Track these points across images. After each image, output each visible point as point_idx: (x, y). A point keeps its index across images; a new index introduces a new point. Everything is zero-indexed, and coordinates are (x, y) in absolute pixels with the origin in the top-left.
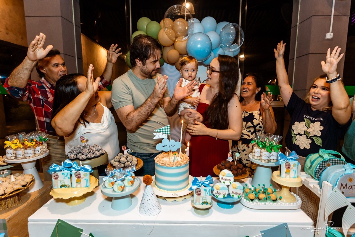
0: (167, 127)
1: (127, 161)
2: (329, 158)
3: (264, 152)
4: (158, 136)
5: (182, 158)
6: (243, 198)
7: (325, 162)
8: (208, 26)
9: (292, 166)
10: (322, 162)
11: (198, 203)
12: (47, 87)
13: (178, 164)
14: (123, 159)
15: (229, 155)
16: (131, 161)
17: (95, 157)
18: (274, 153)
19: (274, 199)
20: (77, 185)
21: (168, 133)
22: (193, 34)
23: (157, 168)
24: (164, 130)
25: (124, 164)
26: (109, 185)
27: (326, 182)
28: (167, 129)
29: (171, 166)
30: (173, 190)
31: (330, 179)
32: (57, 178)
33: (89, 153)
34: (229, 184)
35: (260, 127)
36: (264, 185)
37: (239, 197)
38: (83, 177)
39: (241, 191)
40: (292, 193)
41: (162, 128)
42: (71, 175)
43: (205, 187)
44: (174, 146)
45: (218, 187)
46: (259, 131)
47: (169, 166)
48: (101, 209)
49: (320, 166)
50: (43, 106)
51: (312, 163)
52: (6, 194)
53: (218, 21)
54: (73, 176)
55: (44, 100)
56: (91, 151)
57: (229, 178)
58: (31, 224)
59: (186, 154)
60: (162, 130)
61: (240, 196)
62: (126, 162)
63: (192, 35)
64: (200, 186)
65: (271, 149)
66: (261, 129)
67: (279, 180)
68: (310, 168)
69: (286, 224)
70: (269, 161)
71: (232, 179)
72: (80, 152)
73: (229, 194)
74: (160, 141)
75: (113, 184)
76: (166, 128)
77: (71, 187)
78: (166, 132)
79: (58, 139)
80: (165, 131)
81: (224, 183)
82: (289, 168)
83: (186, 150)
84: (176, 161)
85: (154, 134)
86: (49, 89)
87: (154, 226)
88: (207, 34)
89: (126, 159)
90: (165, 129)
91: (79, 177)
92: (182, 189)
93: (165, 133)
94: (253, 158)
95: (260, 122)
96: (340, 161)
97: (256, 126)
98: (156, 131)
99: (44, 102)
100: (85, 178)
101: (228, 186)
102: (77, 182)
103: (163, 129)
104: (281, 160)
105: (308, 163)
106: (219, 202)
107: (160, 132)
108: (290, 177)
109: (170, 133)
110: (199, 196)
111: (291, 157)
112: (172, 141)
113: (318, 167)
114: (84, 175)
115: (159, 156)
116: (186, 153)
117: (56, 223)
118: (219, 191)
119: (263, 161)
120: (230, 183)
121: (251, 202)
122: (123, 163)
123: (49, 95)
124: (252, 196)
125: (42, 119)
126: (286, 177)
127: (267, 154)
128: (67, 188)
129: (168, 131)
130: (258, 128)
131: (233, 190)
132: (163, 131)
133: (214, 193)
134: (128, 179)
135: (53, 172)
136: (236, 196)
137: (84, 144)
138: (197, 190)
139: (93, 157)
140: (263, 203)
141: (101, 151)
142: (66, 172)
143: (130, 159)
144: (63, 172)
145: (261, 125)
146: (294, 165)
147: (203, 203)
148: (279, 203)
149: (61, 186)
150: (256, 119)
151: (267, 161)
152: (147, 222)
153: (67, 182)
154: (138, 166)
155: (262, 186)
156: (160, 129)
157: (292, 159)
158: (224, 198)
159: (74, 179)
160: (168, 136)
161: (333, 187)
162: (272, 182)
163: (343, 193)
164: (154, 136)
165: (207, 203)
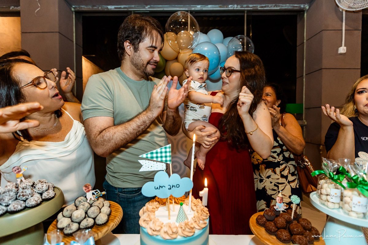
0: (166, 148)
1: (88, 216)
3: (356, 197)
4: (146, 166)
5: (195, 208)
16: (96, 215)
17: (26, 208)
21: (166, 161)
24: (159, 155)
28: (166, 152)
33: (16, 199)
41: (154, 151)
56: (20, 196)
59: (201, 200)
60: (155, 155)
62: (85, 218)
76: (163, 150)
78: (164, 159)
80: (161, 157)
83: (201, 193)
85: (140, 161)
89: (86, 213)
90: (161, 152)
93: (162, 162)
103: (157, 153)
107: (152, 157)
109: (170, 161)
115: (149, 206)
116: (201, 198)
122: (78, 220)
129: (166, 157)
132: (157, 157)
137: (19, 180)
139: (19, 208)
143: (93, 213)
154: (109, 226)
156: (152, 153)
160: (167, 166)
164: (141, 166)
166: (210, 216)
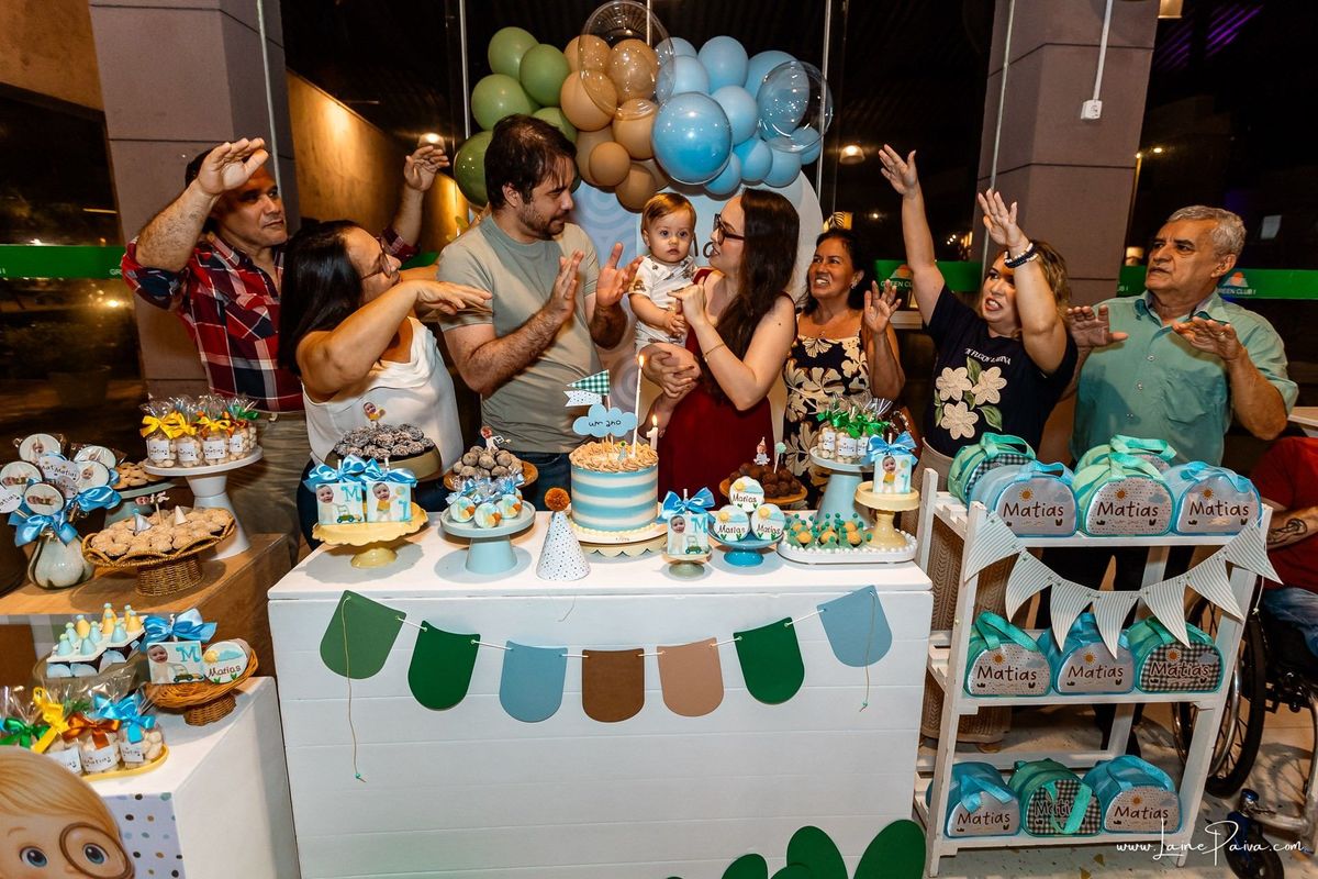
0: (602, 375)
1: (498, 463)
2: (996, 452)
3: (844, 439)
4: (576, 398)
5: (640, 453)
6: (784, 543)
7: (989, 462)
8: (722, 66)
9: (898, 465)
10: (984, 462)
11: (677, 551)
12: (229, 261)
13: (630, 466)
14: (487, 459)
15: (759, 448)
16: (509, 462)
17: (411, 456)
18: (864, 440)
19: (856, 541)
20: (380, 517)
21: (603, 392)
22: (674, 96)
23: (577, 477)
24: (593, 384)
25: (490, 471)
26: (463, 514)
27: (977, 503)
28: (602, 380)
29: (612, 471)
30: (617, 529)
31: (985, 498)
32: (330, 500)
33: (396, 443)
34: (751, 509)
35: (862, 381)
36: (838, 516)
37: (773, 538)
38: (396, 498)
39: (780, 526)
40: (903, 532)
42: (364, 493)
43: (694, 512)
44: (619, 422)
45: (725, 516)
46: (860, 391)
47: (607, 470)
48: (444, 568)
49: (977, 473)
50: (223, 320)
51: (963, 468)
54: (370, 494)
55: (226, 304)
57: (753, 496)
58: (277, 605)
59: (649, 445)
60: (587, 384)
61: (777, 535)
62: (495, 466)
64: (682, 512)
65: (861, 432)
66: (862, 387)
67: (868, 501)
68: (958, 478)
69: (873, 586)
70: (855, 460)
71: (760, 498)
72: (370, 443)
73: (751, 532)
74: (583, 411)
75: (471, 512)
77: (366, 520)
78: (599, 390)
79: (273, 419)
80: (596, 387)
81: (741, 506)
82: (893, 469)
83: (649, 434)
84: (624, 460)
85: (567, 393)
86: (236, 268)
87: (574, 601)
89: (495, 460)
90: (596, 381)
91: (383, 496)
92: (639, 527)
93: (597, 392)
94: (821, 456)
95: (861, 369)
96: (1024, 459)
97: (851, 380)
98: (574, 385)
99: (228, 308)
100: (401, 498)
101: (750, 514)
102: (379, 510)
103: (590, 381)
104: (874, 452)
105: (956, 469)
106: (728, 550)
107: (584, 387)
108: (893, 493)
109: (608, 391)
110: (680, 534)
111: (898, 445)
112: (615, 412)
113: (973, 476)
114: (397, 491)
116: (649, 441)
117: (339, 601)
118: (728, 526)
119: (840, 460)
120: (755, 506)
121: (802, 549)
122: (489, 467)
123: (238, 287)
124: (805, 537)
125: (223, 361)
126: (883, 492)
127: (850, 442)
128: (354, 525)
129: (602, 386)
130: (854, 384)
131: (761, 522)
132: (590, 387)
133: (717, 528)
134: (508, 500)
135: (318, 486)
136: (767, 536)
137: (375, 424)
138: (675, 521)
140: (828, 550)
142: (351, 484)
143: (505, 460)
144: (341, 484)
145: (863, 375)
146: (904, 464)
147: (689, 550)
148: (865, 550)
149: (341, 519)
150: (849, 358)
151: (849, 460)
152: (560, 593)
153: (355, 508)
154: (528, 477)
155: (833, 518)
157: (899, 449)
158: (739, 540)
159: (373, 500)
160: (604, 398)
161: (989, 512)
162: (857, 505)
163: (1009, 524)
164: (568, 399)
165: (698, 549)
166: (660, 462)
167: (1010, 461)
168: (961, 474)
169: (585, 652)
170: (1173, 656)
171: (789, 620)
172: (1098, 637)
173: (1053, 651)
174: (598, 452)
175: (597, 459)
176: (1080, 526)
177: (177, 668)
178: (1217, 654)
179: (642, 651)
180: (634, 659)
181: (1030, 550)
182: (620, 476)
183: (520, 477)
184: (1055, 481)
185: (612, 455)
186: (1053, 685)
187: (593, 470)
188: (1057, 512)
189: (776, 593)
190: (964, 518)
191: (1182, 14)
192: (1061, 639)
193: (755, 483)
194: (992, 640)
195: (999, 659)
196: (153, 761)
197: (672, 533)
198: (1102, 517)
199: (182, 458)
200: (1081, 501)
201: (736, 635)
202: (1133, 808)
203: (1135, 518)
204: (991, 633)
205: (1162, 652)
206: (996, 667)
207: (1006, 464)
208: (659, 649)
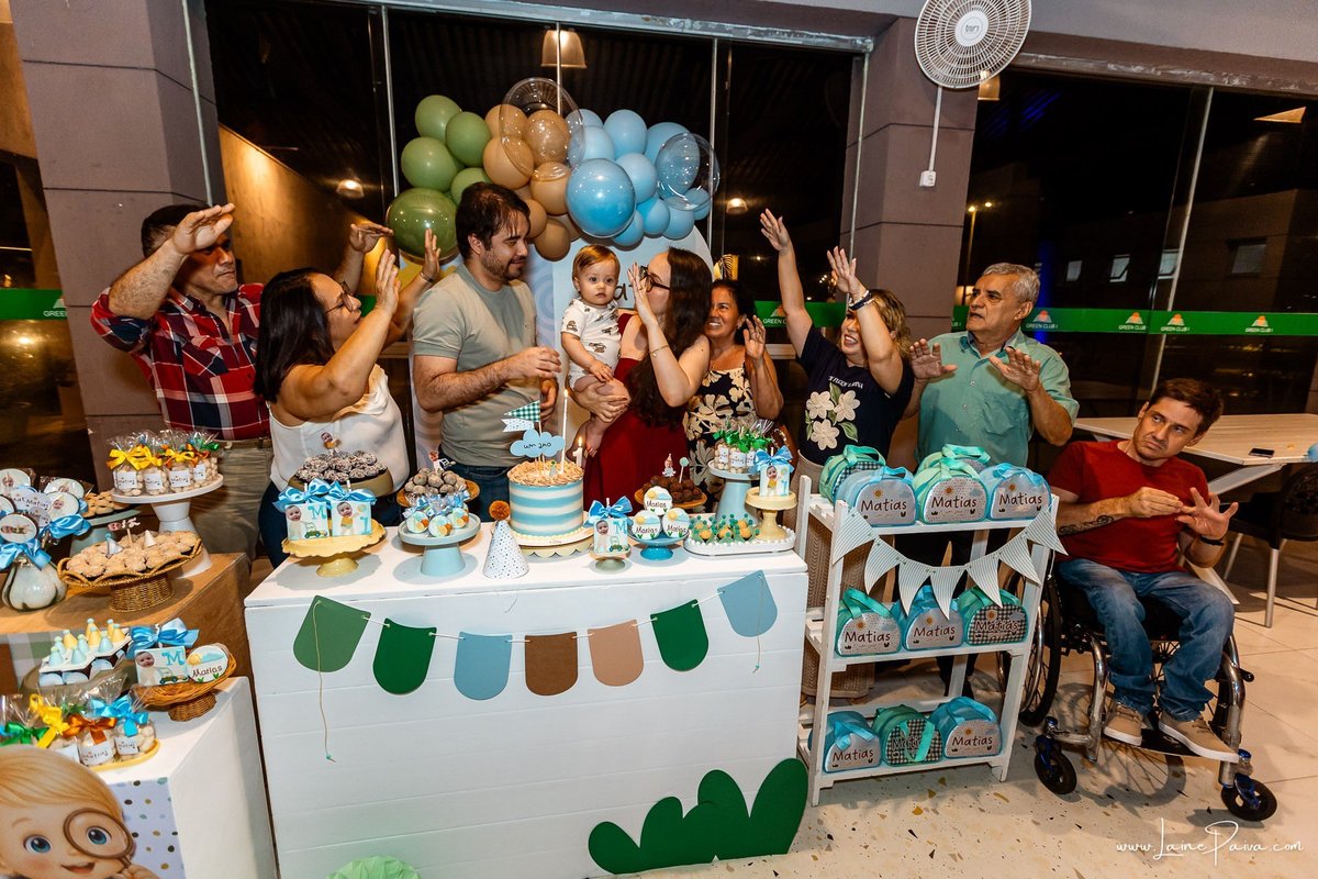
1: (445, 482)
2: (856, 460)
3: (736, 454)
4: (512, 425)
5: (568, 469)
6: (689, 540)
7: (850, 469)
8: (625, 135)
9: (779, 474)
10: (847, 468)
11: (602, 549)
12: (183, 306)
13: (560, 481)
14: (435, 479)
15: (666, 463)
18: (751, 454)
19: (747, 536)
20: (343, 532)
21: (535, 419)
22: (584, 162)
25: (439, 489)
26: (418, 526)
27: (841, 502)
29: (545, 485)
30: (550, 534)
31: (848, 496)
32: (298, 518)
33: (353, 467)
34: (662, 512)
35: (747, 405)
36: (732, 516)
37: (681, 536)
38: (358, 514)
39: (686, 526)
40: (784, 527)
43: (615, 517)
44: (549, 445)
45: (641, 520)
46: (746, 414)
47: (541, 485)
48: (401, 573)
49: (842, 478)
50: (180, 359)
51: (830, 474)
52: (151, 570)
53: (650, 122)
54: (334, 512)
55: (183, 345)
56: (356, 464)
57: (663, 502)
59: (575, 463)
61: (683, 534)
62: (442, 484)
63: (580, 162)
64: (605, 517)
65: (749, 447)
66: (747, 409)
67: (756, 503)
68: (827, 483)
69: (761, 571)
70: (745, 471)
71: (669, 503)
72: (330, 468)
73: (662, 532)
75: (426, 524)
77: (331, 535)
78: (532, 417)
79: (228, 447)
80: (529, 415)
81: (653, 511)
82: (775, 477)
83: (575, 454)
84: (555, 476)
87: (517, 595)
88: (619, 162)
89: (443, 479)
91: (347, 513)
92: (569, 532)
93: (529, 420)
94: (717, 468)
95: (745, 394)
96: (877, 465)
97: (738, 404)
98: (510, 414)
99: (184, 348)
101: (661, 517)
102: (342, 525)
104: (760, 463)
105: (825, 475)
106: (645, 548)
107: (519, 416)
108: (776, 495)
109: (539, 419)
110: (605, 536)
111: (778, 457)
112: (545, 436)
113: (838, 480)
114: (361, 508)
116: (574, 460)
117: (309, 605)
118: (643, 527)
119: (733, 471)
120: (665, 510)
121: (704, 544)
122: (437, 486)
123: (192, 330)
124: (706, 534)
125: (179, 396)
126: (768, 496)
127: (741, 455)
128: (321, 540)
129: (534, 414)
130: (740, 407)
131: (670, 523)
132: (524, 415)
133: (634, 529)
134: (457, 513)
135: (286, 506)
136: (675, 535)
137: (332, 451)
138: (600, 525)
140: (725, 544)
141: (377, 465)
143: (452, 479)
145: (747, 400)
146: (784, 471)
147: (612, 549)
148: (754, 542)
149: (308, 535)
150: (735, 386)
151: (740, 470)
152: (505, 589)
155: (728, 518)
158: (653, 539)
160: (537, 424)
161: (850, 508)
162: (747, 506)
163: (866, 517)
164: (505, 426)
165: (619, 548)
167: (866, 467)
168: (829, 479)
169: (527, 638)
170: (991, 615)
171: (696, 601)
172: (935, 604)
173: (902, 617)
174: (532, 470)
175: (532, 476)
176: (920, 517)
177: (163, 671)
178: (1023, 612)
179: (575, 634)
180: (569, 641)
181: (882, 537)
182: (553, 489)
183: (466, 493)
184: (899, 481)
185: (544, 472)
186: (903, 644)
187: (529, 485)
188: (902, 506)
189: (684, 580)
190: (832, 514)
191: (1000, 97)
192: (907, 606)
193: (665, 491)
194: (855, 611)
195: (861, 625)
196: (146, 752)
197: (597, 535)
198: (936, 509)
199: (149, 487)
200: (919, 497)
201: (652, 616)
202: (966, 738)
203: (959, 509)
204: (856, 606)
205: (983, 613)
206: (859, 632)
207: (864, 469)
208: (589, 631)
